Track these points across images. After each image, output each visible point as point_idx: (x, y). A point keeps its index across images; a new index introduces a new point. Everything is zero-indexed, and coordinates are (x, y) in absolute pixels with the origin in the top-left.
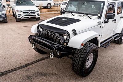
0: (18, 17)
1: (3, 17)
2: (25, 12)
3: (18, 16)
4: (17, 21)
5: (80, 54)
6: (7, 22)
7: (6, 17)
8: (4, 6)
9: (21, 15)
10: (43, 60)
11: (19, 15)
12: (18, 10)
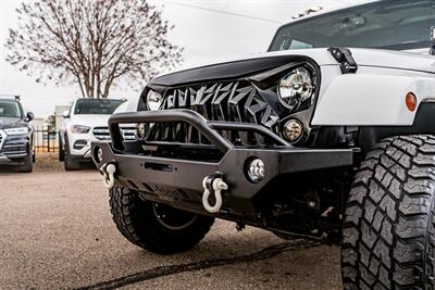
0: (74, 152)
1: (19, 149)
2: (100, 131)
3: (75, 147)
4: (68, 169)
5: (395, 176)
6: (30, 171)
7: (28, 147)
8: (28, 116)
9: (85, 142)
10: (157, 276)
11: (77, 142)
12: (75, 127)
